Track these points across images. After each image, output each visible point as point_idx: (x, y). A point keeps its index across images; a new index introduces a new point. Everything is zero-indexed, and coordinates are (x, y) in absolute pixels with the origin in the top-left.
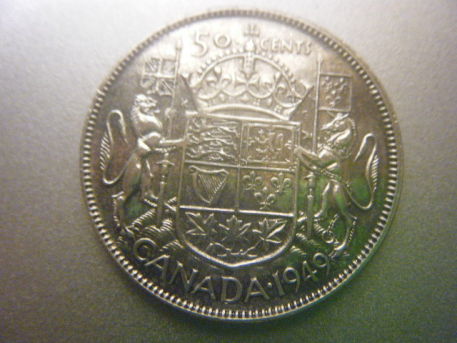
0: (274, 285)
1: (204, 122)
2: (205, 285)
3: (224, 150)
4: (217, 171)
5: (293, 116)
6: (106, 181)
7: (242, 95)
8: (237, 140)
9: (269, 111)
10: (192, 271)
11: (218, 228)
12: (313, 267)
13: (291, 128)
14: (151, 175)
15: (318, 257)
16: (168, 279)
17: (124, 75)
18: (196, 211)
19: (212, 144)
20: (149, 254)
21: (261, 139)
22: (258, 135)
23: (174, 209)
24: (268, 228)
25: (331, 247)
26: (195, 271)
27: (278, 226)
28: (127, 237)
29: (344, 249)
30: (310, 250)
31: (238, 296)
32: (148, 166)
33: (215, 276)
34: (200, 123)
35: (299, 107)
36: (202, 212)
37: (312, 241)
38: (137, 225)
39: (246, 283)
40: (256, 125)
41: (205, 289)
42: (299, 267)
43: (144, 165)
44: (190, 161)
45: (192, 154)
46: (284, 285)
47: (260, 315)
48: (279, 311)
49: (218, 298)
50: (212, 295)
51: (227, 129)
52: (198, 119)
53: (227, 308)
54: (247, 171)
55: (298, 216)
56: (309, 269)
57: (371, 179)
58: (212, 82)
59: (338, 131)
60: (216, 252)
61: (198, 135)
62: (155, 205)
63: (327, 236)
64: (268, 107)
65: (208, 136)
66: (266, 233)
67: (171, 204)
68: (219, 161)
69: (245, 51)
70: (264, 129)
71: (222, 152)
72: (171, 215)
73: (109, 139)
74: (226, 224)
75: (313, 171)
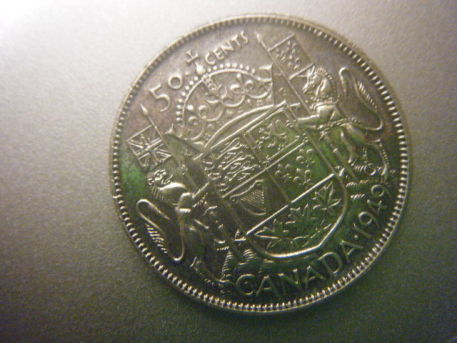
0: (360, 235)
1: (213, 156)
2: (311, 274)
3: (246, 166)
4: (252, 186)
5: (276, 100)
6: (176, 259)
7: (224, 113)
8: (249, 151)
9: (254, 110)
10: (293, 273)
11: (287, 227)
12: (377, 200)
13: (280, 110)
14: (207, 227)
15: (375, 190)
16: (281, 292)
17: (123, 169)
18: (261, 228)
19: (232, 168)
20: (252, 286)
21: (266, 136)
22: (262, 134)
23: (243, 239)
24: (324, 198)
25: (378, 175)
26: (295, 271)
27: (329, 190)
28: (227, 287)
29: (389, 170)
30: (365, 189)
31: (340, 263)
32: (199, 222)
33: (312, 263)
34: (210, 160)
35: (275, 89)
36: (265, 225)
37: (361, 181)
38: (226, 273)
39: (339, 250)
40: (253, 127)
41: (313, 277)
42: (366, 208)
43: (195, 225)
44: (227, 194)
45: (223, 187)
46: (366, 229)
47: (367, 264)
48: (377, 250)
49: (328, 276)
50: (322, 277)
51: (234, 148)
52: (207, 157)
53: (339, 278)
54: (275, 168)
55: (338, 171)
56: (375, 204)
57: (368, 102)
58: (194, 121)
59: (316, 86)
60: (300, 245)
61: (215, 170)
62: (228, 248)
63: (369, 170)
64: (251, 108)
65: (224, 165)
66: (325, 203)
67: (238, 237)
68: (248, 177)
69: (200, 77)
70: (261, 126)
71: (246, 168)
72: (246, 245)
73: (152, 226)
74: (289, 219)
75: (322, 130)
